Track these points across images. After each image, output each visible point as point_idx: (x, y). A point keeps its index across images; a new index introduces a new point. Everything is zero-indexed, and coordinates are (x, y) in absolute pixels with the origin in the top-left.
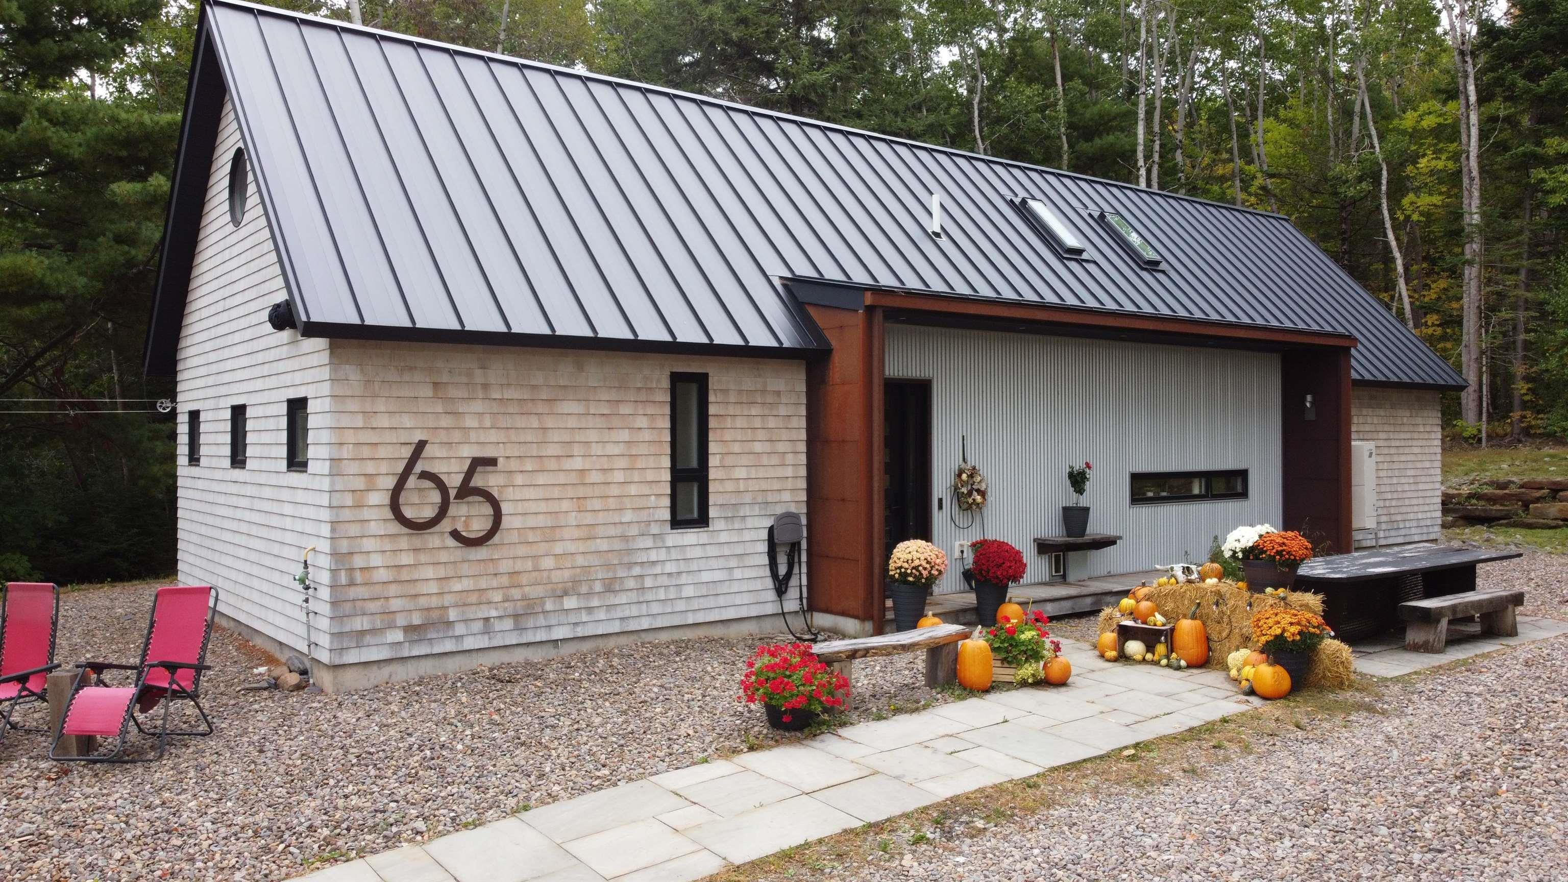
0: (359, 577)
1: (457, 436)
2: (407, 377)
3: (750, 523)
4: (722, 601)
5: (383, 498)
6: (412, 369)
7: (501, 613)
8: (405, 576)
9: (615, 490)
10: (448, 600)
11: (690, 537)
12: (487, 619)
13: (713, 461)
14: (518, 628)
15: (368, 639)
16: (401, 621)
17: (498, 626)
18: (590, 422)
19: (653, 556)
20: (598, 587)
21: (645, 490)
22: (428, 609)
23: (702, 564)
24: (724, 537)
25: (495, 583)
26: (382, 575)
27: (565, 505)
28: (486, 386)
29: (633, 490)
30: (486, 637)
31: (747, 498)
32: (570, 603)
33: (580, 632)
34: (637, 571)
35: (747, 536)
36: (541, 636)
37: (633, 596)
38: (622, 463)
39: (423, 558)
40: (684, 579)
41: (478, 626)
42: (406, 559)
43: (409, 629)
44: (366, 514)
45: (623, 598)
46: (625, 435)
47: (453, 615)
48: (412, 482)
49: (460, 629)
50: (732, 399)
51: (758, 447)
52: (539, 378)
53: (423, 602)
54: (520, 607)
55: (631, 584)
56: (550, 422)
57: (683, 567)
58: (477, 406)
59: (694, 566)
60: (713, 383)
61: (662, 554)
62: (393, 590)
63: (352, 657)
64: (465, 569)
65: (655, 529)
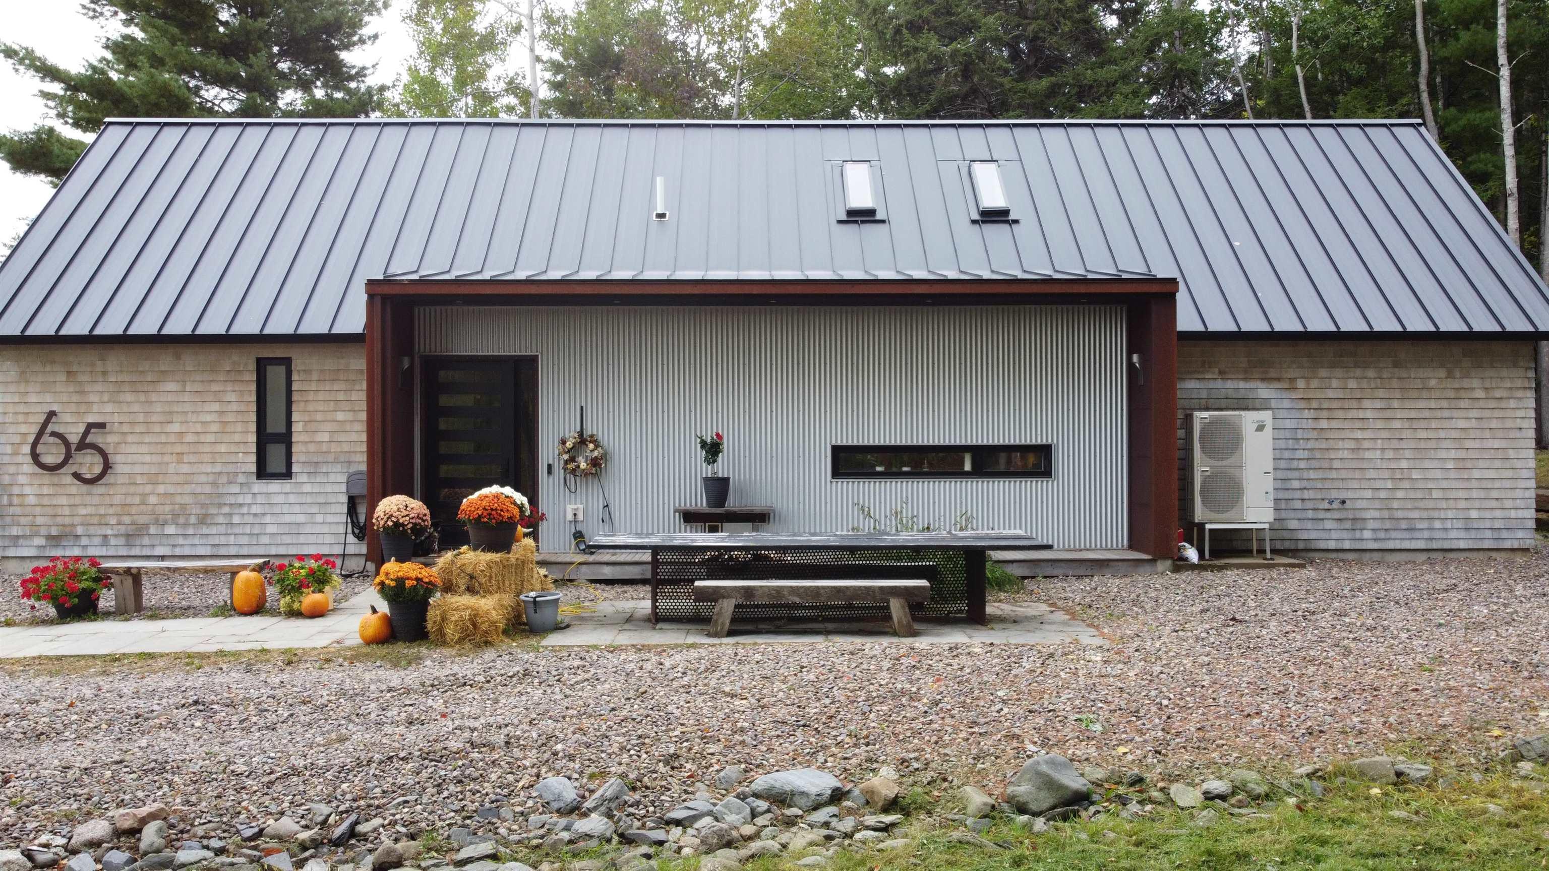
0: (16, 500)
1: (83, 408)
2: (48, 368)
3: (332, 478)
4: (302, 539)
5: (27, 449)
6: (53, 362)
7: (115, 532)
8: (46, 501)
9: (207, 448)
10: (77, 520)
11: (274, 486)
12: (105, 536)
13: (297, 427)
14: (129, 545)
15: (21, 541)
16: (43, 531)
17: (113, 541)
18: (187, 397)
19: (240, 500)
20: (193, 520)
21: (233, 449)
22: (64, 525)
23: (285, 509)
24: (307, 488)
25: (111, 511)
26: (32, 500)
27: (167, 458)
28: (105, 373)
29: (223, 448)
30: (104, 548)
31: (331, 458)
32: (170, 530)
33: (178, 551)
34: (226, 510)
35: (329, 488)
36: (146, 552)
37: (222, 529)
38: (214, 428)
39: (60, 490)
40: (268, 519)
41: (97, 540)
42: (45, 491)
43: (49, 537)
44: (20, 459)
45: (214, 530)
46: (216, 407)
47: (79, 530)
48: (46, 438)
49: (84, 541)
50: (315, 376)
51: (340, 416)
52: (145, 365)
53: (59, 520)
54: (131, 530)
55: (221, 519)
56: (154, 397)
57: (267, 509)
58: (99, 387)
59: (277, 510)
60: (297, 365)
61: (248, 499)
62: (38, 510)
63: (11, 552)
64: (88, 500)
65: (241, 479)
